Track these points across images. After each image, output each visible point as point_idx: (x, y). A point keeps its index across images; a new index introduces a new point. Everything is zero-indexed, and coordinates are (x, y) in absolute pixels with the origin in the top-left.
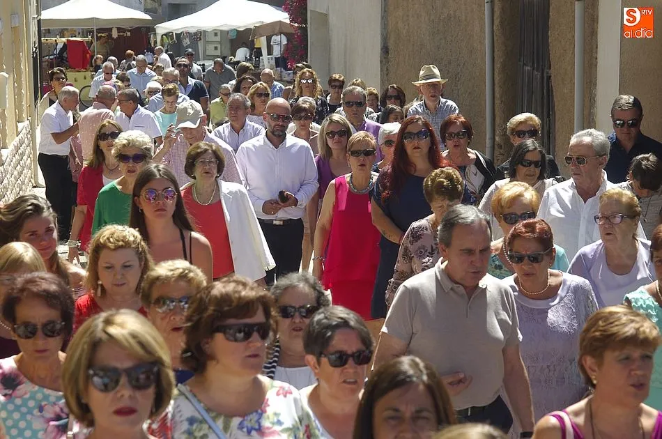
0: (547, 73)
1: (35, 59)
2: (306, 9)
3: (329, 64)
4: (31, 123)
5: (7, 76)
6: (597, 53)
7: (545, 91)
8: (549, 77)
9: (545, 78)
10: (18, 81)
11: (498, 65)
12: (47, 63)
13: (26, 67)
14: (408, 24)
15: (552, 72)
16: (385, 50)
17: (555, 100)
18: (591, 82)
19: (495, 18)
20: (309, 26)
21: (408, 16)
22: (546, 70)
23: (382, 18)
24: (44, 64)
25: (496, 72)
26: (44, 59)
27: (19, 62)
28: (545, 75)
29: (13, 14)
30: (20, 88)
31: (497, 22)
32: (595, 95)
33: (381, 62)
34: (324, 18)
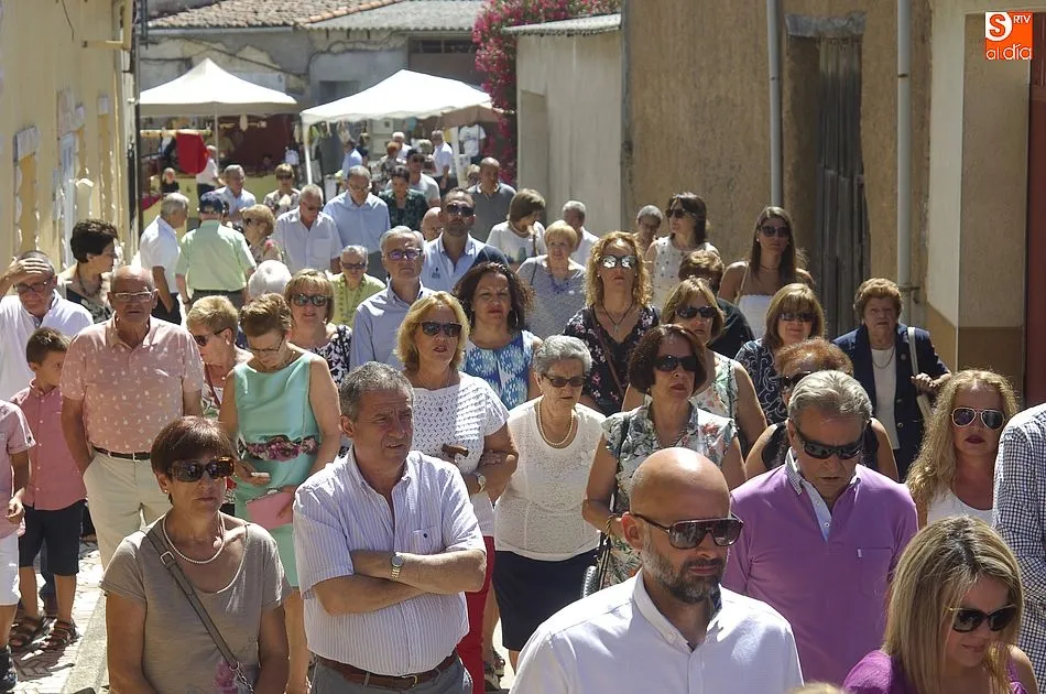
0: (859, 180)
1: (131, 161)
2: (515, 88)
3: (548, 167)
4: (124, 252)
5: (90, 184)
6: (929, 150)
7: (856, 205)
8: (861, 186)
9: (856, 188)
10: (106, 191)
11: (788, 168)
12: (147, 166)
13: (118, 172)
14: (661, 110)
15: (866, 178)
16: (628, 146)
17: (869, 217)
18: (921, 193)
19: (784, 101)
20: (519, 112)
21: (660, 98)
22: (856, 176)
23: (624, 101)
24: (145, 168)
25: (786, 177)
26: (143, 161)
27: (108, 164)
28: (855, 182)
29: (102, 96)
30: (109, 202)
31: (786, 106)
32: (927, 211)
33: (622, 163)
34: (540, 101)
